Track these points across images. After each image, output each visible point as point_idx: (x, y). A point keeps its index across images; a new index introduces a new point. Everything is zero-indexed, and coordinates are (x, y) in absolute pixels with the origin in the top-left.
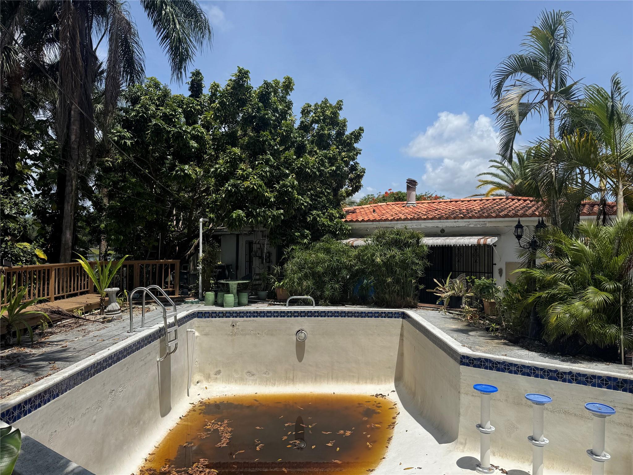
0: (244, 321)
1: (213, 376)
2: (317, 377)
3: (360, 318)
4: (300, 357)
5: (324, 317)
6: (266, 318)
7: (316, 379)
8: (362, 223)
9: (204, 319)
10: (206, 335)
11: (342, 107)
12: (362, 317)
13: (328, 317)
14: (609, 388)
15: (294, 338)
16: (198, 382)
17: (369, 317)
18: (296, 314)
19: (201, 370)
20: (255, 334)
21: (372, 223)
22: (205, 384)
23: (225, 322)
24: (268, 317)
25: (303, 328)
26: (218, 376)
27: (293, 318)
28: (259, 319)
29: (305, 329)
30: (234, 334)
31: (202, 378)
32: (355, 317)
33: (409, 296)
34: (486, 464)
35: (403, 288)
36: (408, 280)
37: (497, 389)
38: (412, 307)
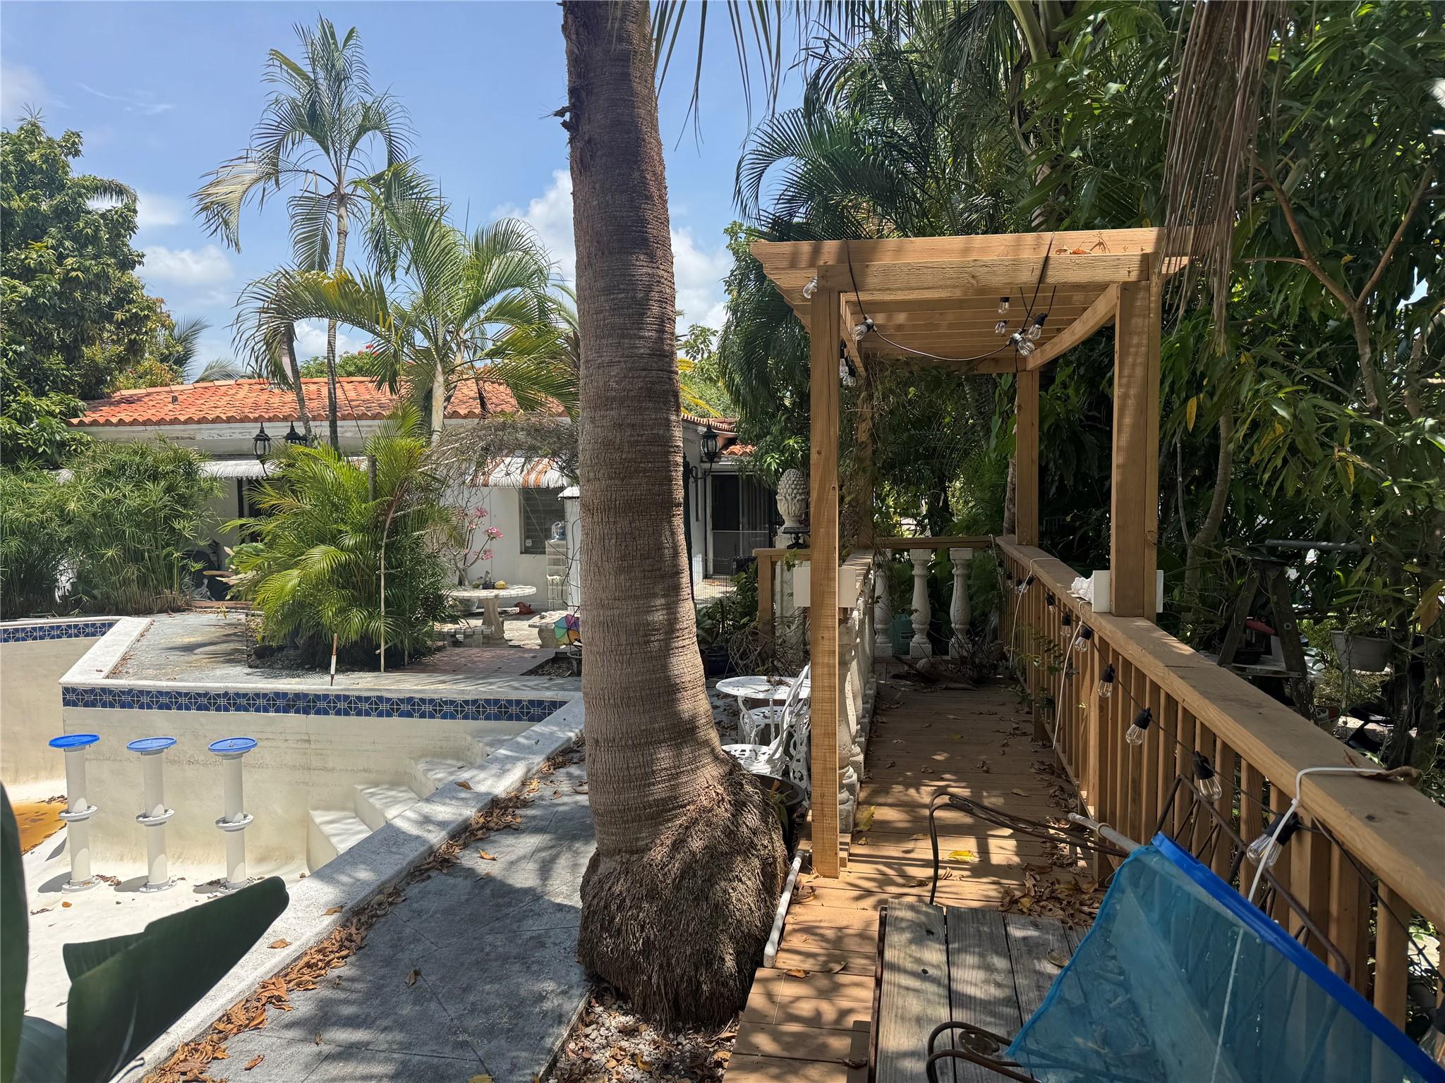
8: (121, 428)
11: (80, 148)
14: (277, 711)
21: (143, 428)
33: (171, 587)
34: (78, 877)
35: (154, 572)
36: (165, 552)
37: (95, 738)
38: (178, 610)
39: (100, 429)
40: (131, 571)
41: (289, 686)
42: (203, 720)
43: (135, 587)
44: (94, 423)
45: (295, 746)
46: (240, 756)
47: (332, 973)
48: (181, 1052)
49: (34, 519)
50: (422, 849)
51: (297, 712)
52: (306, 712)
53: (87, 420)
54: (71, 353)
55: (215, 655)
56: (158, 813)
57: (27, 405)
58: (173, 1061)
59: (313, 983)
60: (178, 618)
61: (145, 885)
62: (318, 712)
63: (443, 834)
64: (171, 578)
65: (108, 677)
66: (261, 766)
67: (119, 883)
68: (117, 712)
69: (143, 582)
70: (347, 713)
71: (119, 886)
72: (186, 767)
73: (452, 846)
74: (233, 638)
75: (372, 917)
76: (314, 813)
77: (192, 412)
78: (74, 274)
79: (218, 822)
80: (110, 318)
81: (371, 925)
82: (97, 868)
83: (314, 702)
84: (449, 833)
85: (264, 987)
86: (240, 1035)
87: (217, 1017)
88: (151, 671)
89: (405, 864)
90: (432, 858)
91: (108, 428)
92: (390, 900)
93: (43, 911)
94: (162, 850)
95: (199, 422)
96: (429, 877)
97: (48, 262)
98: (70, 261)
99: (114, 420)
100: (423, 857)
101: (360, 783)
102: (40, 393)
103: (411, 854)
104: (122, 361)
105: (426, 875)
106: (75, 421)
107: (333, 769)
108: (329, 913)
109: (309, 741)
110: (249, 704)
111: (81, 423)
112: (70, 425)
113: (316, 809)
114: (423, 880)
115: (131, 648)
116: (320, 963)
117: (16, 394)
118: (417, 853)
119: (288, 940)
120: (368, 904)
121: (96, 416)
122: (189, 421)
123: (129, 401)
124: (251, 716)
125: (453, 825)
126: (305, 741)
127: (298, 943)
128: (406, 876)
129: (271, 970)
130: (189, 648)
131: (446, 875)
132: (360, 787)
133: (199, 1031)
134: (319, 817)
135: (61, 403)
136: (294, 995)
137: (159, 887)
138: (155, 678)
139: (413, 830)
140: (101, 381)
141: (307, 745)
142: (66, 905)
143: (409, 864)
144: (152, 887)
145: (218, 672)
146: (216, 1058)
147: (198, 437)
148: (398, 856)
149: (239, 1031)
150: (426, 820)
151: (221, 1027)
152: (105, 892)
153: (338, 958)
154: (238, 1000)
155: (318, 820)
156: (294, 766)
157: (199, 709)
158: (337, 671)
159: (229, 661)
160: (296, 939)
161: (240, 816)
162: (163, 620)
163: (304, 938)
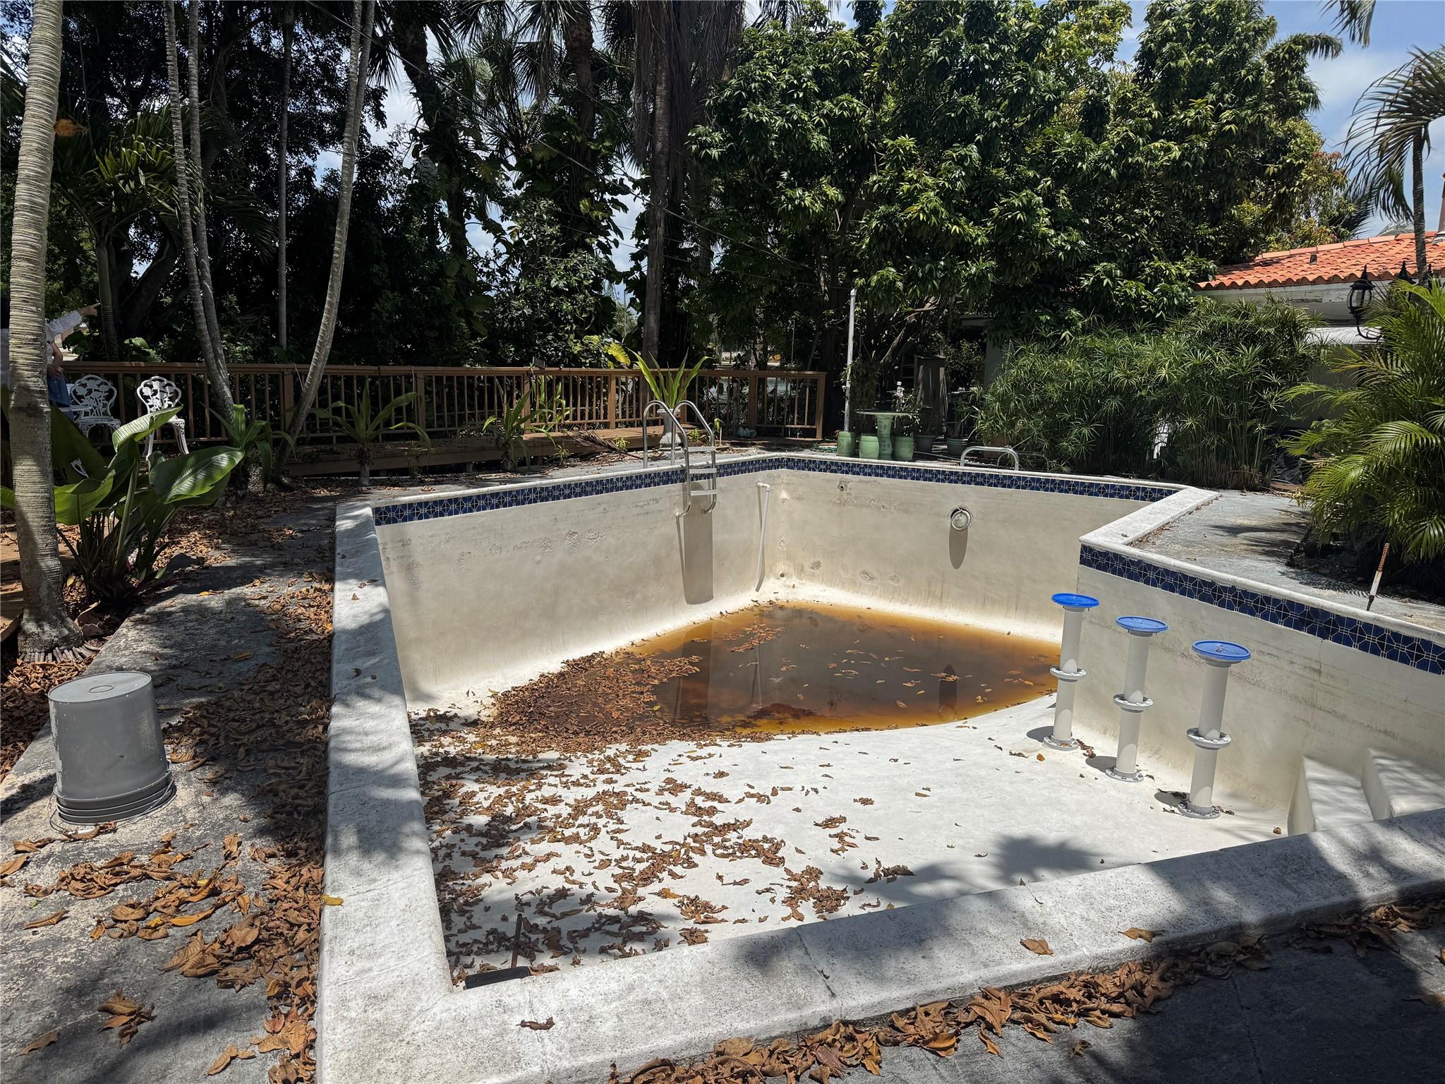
0: (860, 481)
1: (807, 569)
2: (985, 602)
3: (1085, 497)
4: (957, 562)
5: (1010, 487)
6: (896, 481)
7: (984, 605)
9: (795, 472)
10: (800, 499)
12: (1091, 494)
13: (1018, 487)
14: (1288, 624)
15: (948, 522)
16: (782, 575)
17: (1106, 496)
18: (953, 477)
19: (789, 557)
20: (878, 508)
22: (794, 580)
23: (828, 481)
24: (901, 477)
25: (966, 505)
26: (816, 571)
27: (946, 484)
28: (884, 480)
29: (969, 508)
30: (842, 503)
31: (791, 570)
32: (1076, 493)
33: (1250, 463)
34: (1059, 734)
35: (1235, 444)
36: (1249, 424)
37: (1095, 603)
38: (1253, 489)
39: (1225, 292)
40: (1212, 440)
41: (1307, 597)
42: (1204, 612)
43: (1213, 458)
44: (1221, 286)
45: (1301, 672)
46: (1228, 665)
47: (1086, 1032)
48: (833, 1030)
49: (1133, 382)
50: (1338, 899)
51: (1311, 631)
52: (1323, 635)
53: (1213, 283)
54: (1216, 213)
55: (1258, 542)
56: (1136, 700)
57: (1158, 270)
58: (819, 1036)
59: (1046, 1029)
60: (1250, 496)
61: (1112, 769)
62: (1337, 639)
63: (1390, 889)
64: (1252, 454)
65: (1130, 544)
66: (1257, 684)
67: (1092, 756)
68: (1124, 582)
69: (1222, 453)
70: (1375, 651)
71: (1092, 759)
72: (1179, 659)
73: (1396, 915)
74: (1295, 529)
75: (1197, 971)
76: (1309, 764)
77: (1327, 272)
78: (1227, 127)
79: (1189, 731)
80: (1260, 172)
81: (1187, 984)
82: (1079, 732)
83: (1335, 625)
84: (1401, 892)
85: (986, 997)
86: (915, 1049)
87: (901, 1007)
88: (1178, 547)
89: (1295, 909)
90: (1348, 921)
91: (1233, 292)
92: (1241, 957)
93: (1019, 755)
94: (1134, 740)
95: (1329, 281)
96: (1328, 951)
97: (1205, 118)
98: (1227, 114)
99: (1240, 282)
100: (1333, 911)
101: (1376, 748)
102: (1175, 257)
103: (1314, 898)
104: (1268, 222)
105: (1325, 943)
106: (1203, 285)
107: (1343, 718)
108: (1133, 933)
109: (1319, 672)
110: (1256, 607)
111: (1209, 287)
112: (1197, 288)
113: (1311, 758)
114: (1315, 951)
115: (1178, 519)
116: (1074, 1005)
117: (1151, 259)
118: (1326, 902)
119: (1051, 946)
120: (1203, 947)
121: (1226, 280)
122: (1319, 280)
123: (1266, 263)
124: (1255, 622)
125: (1416, 882)
126: (1315, 670)
127: (1062, 957)
128: (1291, 930)
129: (1005, 977)
130: (1234, 531)
131: (1360, 960)
132: (1373, 753)
133: (871, 1014)
134: (1313, 770)
135: (1193, 266)
136: (1015, 1033)
137: (1124, 776)
138: (1177, 555)
139: (1340, 861)
140: (1245, 244)
141: (1316, 676)
142: (1040, 758)
143: (1303, 913)
144: (1116, 773)
145: (1247, 562)
146: (864, 1065)
147: (1325, 300)
148: (1288, 893)
149: (915, 1043)
150: (1373, 855)
151: (900, 1023)
152: (1076, 758)
153: (1103, 1012)
154: (941, 997)
155: (1310, 773)
156: (1296, 697)
157: (1202, 599)
158: (1379, 592)
159: (1267, 553)
160: (1063, 951)
161: (1215, 733)
162: (1234, 496)
163: (1075, 955)
